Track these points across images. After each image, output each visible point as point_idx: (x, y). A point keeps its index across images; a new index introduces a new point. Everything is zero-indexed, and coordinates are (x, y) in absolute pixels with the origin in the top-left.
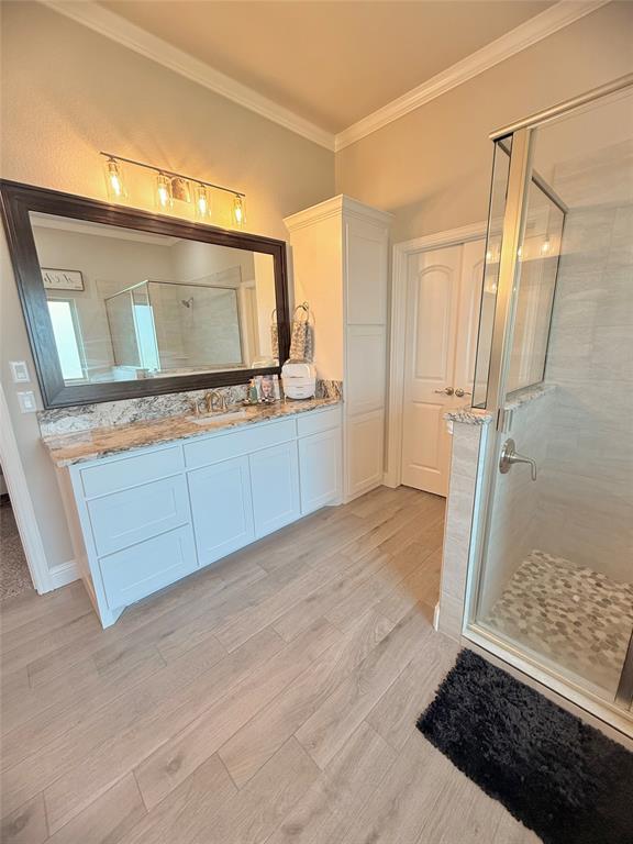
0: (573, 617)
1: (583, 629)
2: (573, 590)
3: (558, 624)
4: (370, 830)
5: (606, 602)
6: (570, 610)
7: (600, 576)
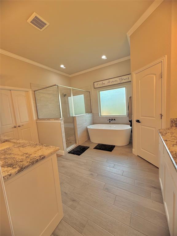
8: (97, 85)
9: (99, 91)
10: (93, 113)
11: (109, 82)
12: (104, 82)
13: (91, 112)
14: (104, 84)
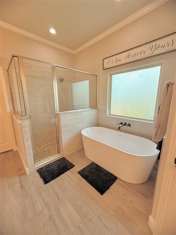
0: (42, 153)
1: (45, 154)
2: (38, 151)
3: (42, 156)
4: (56, 198)
5: (43, 149)
6: (41, 153)
7: (39, 146)
8: (109, 63)
9: (111, 75)
10: (98, 109)
11: (128, 56)
12: (119, 57)
13: (96, 108)
14: (120, 60)
